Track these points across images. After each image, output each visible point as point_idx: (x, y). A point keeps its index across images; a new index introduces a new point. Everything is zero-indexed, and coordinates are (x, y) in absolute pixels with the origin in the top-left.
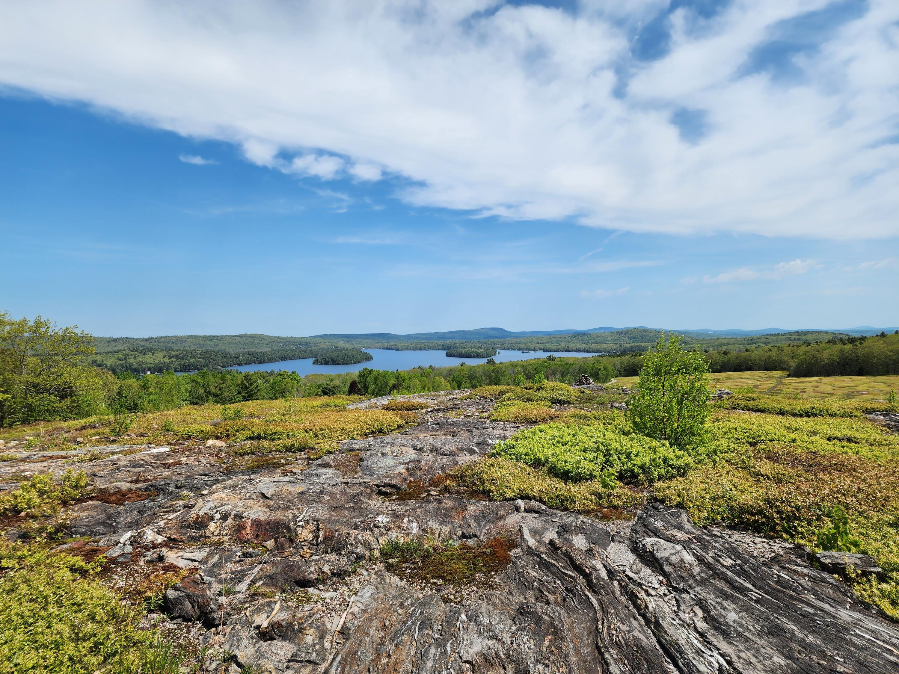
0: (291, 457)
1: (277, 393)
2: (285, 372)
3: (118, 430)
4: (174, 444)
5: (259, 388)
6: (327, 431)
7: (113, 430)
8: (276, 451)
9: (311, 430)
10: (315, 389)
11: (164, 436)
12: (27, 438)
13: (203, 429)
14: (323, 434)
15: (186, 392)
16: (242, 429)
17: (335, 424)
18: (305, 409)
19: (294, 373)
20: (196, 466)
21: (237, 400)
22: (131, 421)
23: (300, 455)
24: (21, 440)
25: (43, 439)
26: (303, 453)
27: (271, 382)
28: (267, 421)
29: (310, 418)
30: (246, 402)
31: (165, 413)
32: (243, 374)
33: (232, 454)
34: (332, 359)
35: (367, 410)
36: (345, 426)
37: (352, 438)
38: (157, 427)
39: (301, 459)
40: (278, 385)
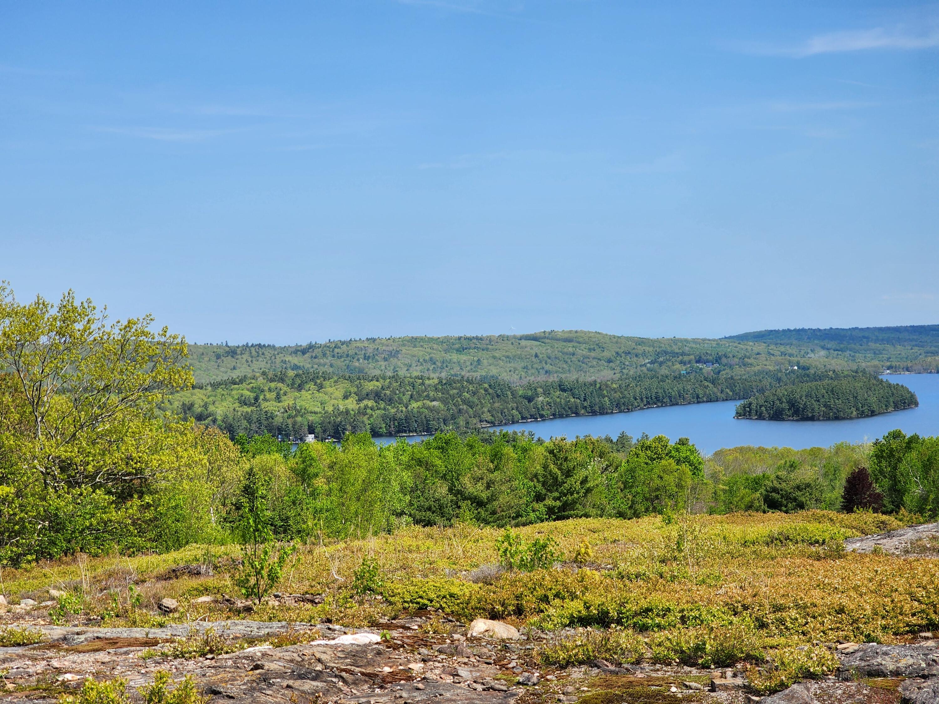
0: (697, 679)
1: (639, 499)
2: (660, 439)
3: (253, 581)
4: (388, 627)
5: (590, 484)
6: (793, 613)
7: (241, 583)
8: (655, 660)
9: (745, 608)
10: (743, 491)
11: (361, 603)
12: (54, 593)
13: (455, 590)
14: (782, 621)
15: (403, 490)
16: (557, 595)
17: (817, 593)
18: (723, 548)
19: (683, 442)
20: (448, 687)
21: (532, 516)
22: (281, 560)
23: (723, 676)
24: (41, 599)
25: (88, 598)
26: (729, 672)
27: (622, 469)
28: (621, 577)
29: (742, 573)
30: (559, 523)
31: (357, 543)
32: (547, 443)
33: (538, 660)
34: (792, 404)
35: (911, 557)
36: (845, 601)
37: (869, 639)
38: (341, 579)
39: (726, 688)
40: (641, 475)
